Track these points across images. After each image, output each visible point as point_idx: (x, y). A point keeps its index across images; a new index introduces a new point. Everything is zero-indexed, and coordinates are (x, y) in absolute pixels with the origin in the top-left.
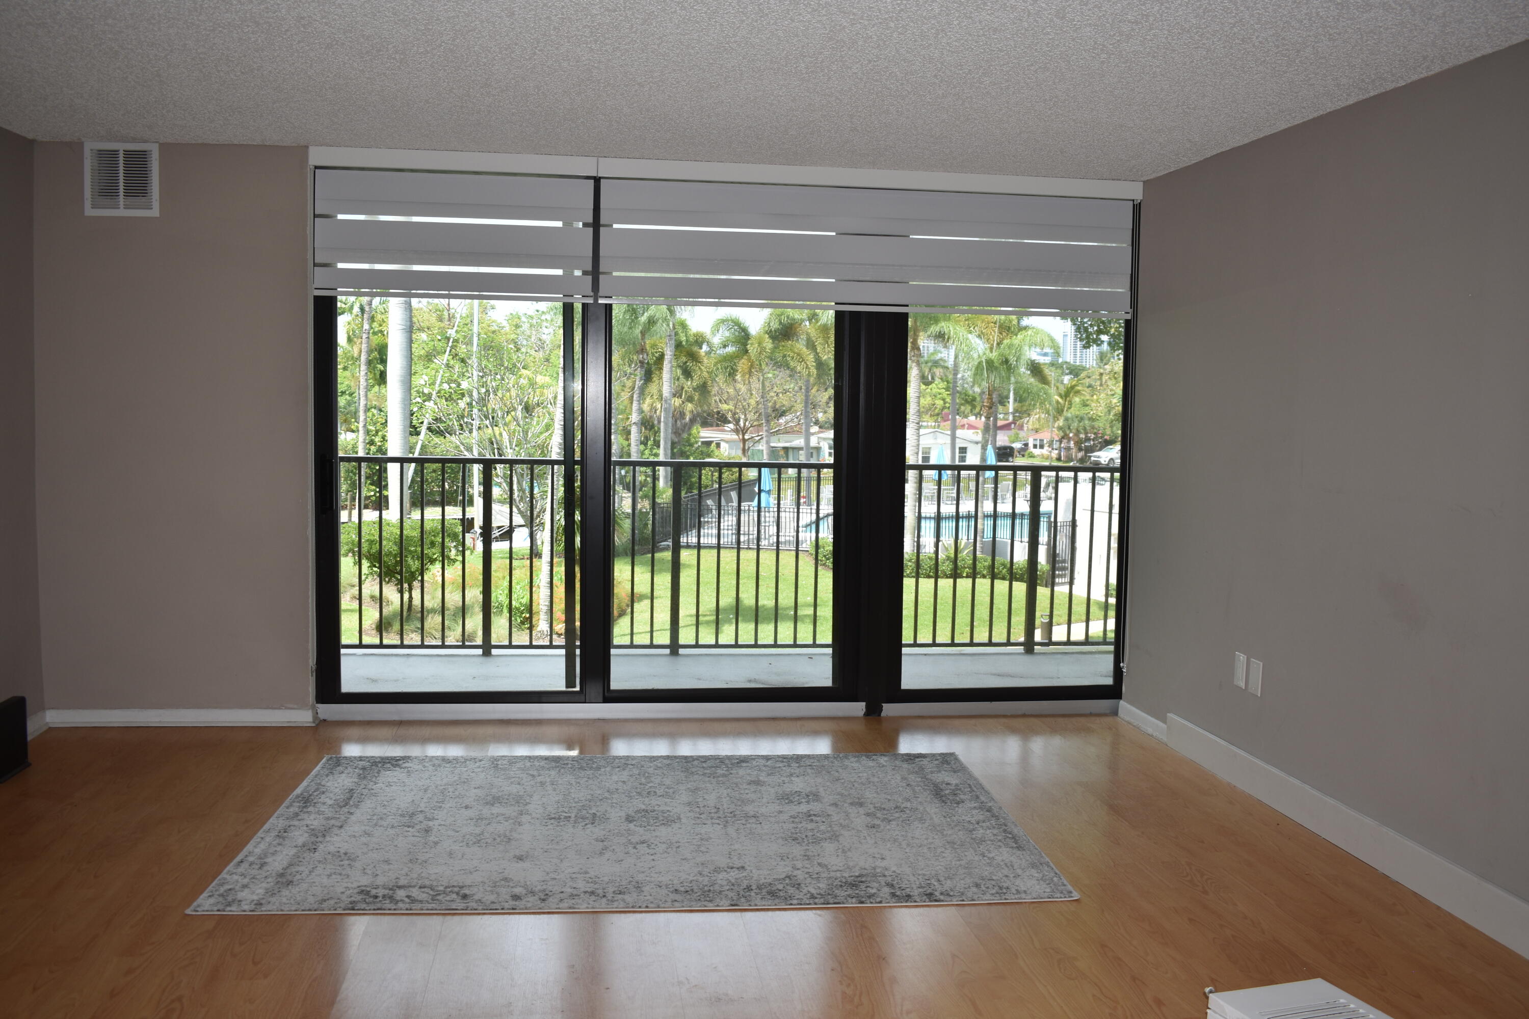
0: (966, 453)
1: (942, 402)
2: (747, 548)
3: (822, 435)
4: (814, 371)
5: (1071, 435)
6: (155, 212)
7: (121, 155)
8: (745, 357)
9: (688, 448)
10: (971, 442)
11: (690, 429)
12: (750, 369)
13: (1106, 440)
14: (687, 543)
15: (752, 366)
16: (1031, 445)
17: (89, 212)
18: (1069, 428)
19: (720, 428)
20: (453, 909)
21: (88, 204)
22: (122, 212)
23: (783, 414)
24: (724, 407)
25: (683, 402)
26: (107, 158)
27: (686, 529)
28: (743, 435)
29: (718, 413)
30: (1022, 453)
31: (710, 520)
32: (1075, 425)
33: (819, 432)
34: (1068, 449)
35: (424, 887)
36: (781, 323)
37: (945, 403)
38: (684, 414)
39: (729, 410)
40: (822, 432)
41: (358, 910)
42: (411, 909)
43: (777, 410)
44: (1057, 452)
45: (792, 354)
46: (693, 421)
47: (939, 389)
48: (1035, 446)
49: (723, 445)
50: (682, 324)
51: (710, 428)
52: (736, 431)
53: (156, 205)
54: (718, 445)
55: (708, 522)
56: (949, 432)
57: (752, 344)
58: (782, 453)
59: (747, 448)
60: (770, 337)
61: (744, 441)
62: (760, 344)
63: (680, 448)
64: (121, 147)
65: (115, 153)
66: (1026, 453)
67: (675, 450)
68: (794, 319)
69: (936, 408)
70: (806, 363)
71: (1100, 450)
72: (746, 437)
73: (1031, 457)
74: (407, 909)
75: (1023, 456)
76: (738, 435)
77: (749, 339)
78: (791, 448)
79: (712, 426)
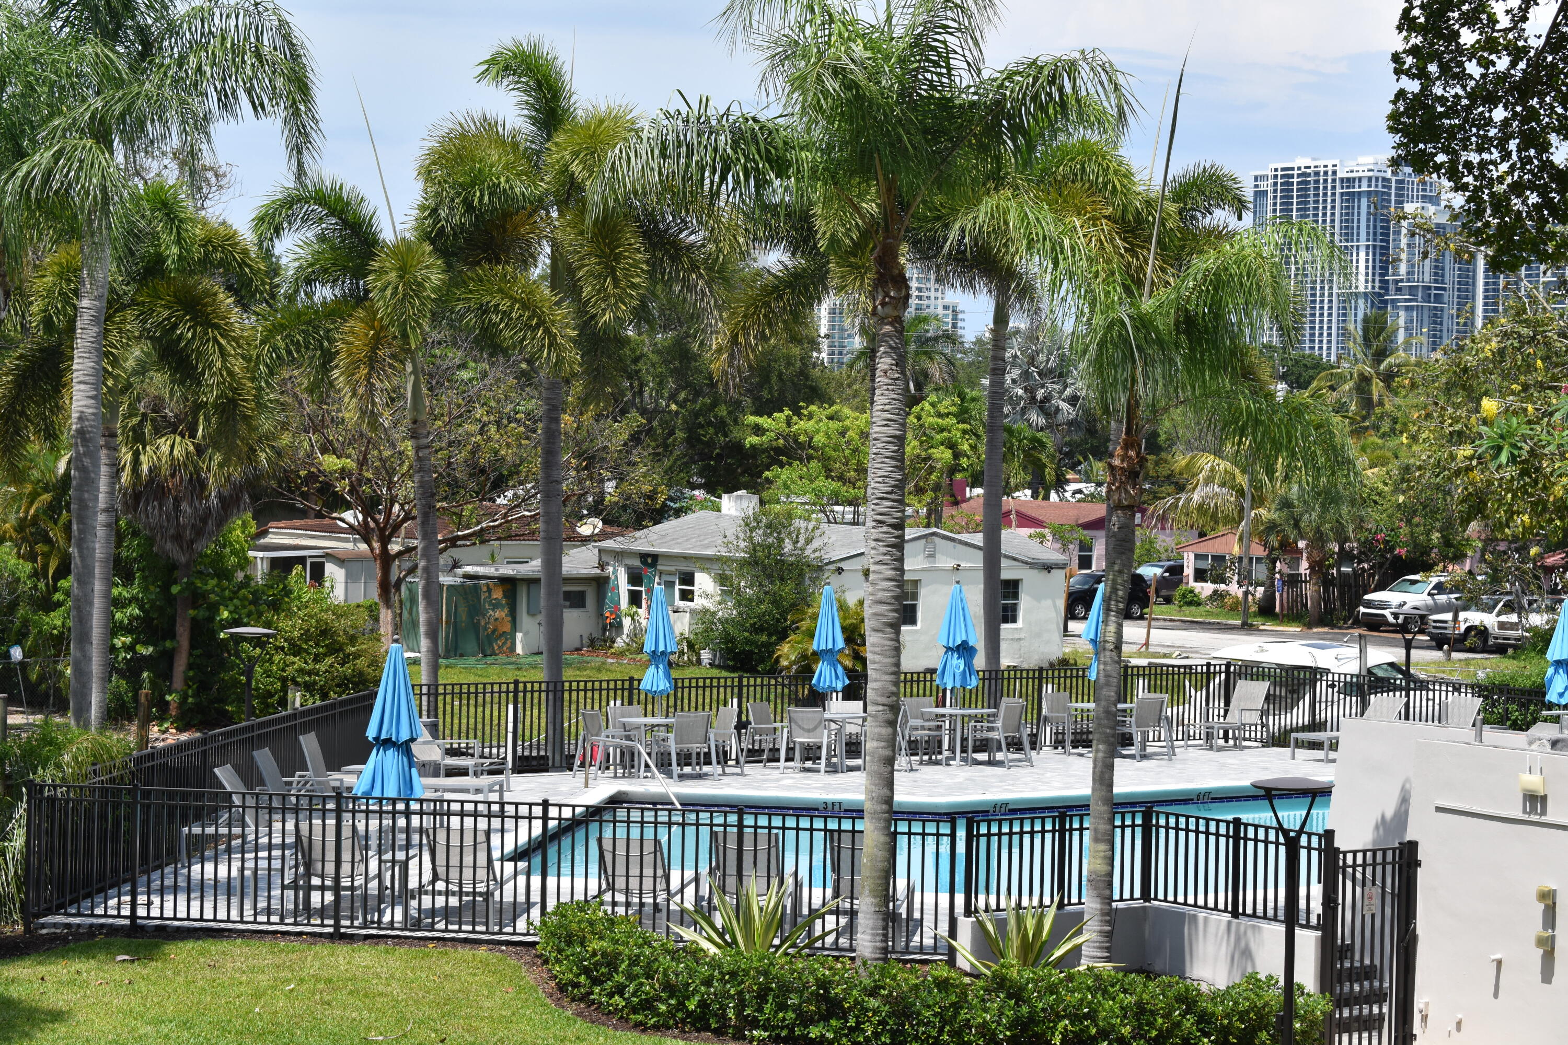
0: (1016, 596)
1: (948, 454)
2: (330, 937)
3: (609, 544)
4: (574, 356)
5: (1302, 544)
8: (361, 313)
9: (212, 582)
10: (1031, 564)
11: (220, 523)
12: (374, 349)
13: (1399, 557)
14: (133, 916)
15: (376, 343)
16: (1189, 571)
18: (1296, 525)
19: (326, 521)
23: (499, 485)
24: (330, 462)
25: (199, 450)
27: (129, 869)
28: (385, 541)
29: (312, 477)
30: (1164, 592)
31: (224, 831)
32: (1310, 518)
33: (603, 536)
34: (1293, 581)
36: (469, 207)
37: (957, 455)
38: (203, 485)
39: (344, 473)
40: (612, 535)
43: (482, 471)
44: (1261, 590)
45: (505, 305)
46: (229, 504)
47: (940, 415)
48: (1200, 575)
49: (331, 569)
50: (165, 204)
51: (297, 522)
52: (364, 532)
54: (318, 573)
55: (216, 837)
56: (978, 539)
57: (381, 272)
58: (498, 594)
59: (393, 578)
60: (436, 249)
61: (386, 559)
62: (403, 271)
63: (190, 584)
66: (1177, 594)
67: (175, 589)
68: (510, 198)
69: (931, 470)
70: (547, 331)
71: (1381, 587)
72: (394, 548)
73: (1190, 603)
75: (1168, 601)
76: (367, 541)
77: (371, 256)
78: (523, 580)
79: (303, 514)
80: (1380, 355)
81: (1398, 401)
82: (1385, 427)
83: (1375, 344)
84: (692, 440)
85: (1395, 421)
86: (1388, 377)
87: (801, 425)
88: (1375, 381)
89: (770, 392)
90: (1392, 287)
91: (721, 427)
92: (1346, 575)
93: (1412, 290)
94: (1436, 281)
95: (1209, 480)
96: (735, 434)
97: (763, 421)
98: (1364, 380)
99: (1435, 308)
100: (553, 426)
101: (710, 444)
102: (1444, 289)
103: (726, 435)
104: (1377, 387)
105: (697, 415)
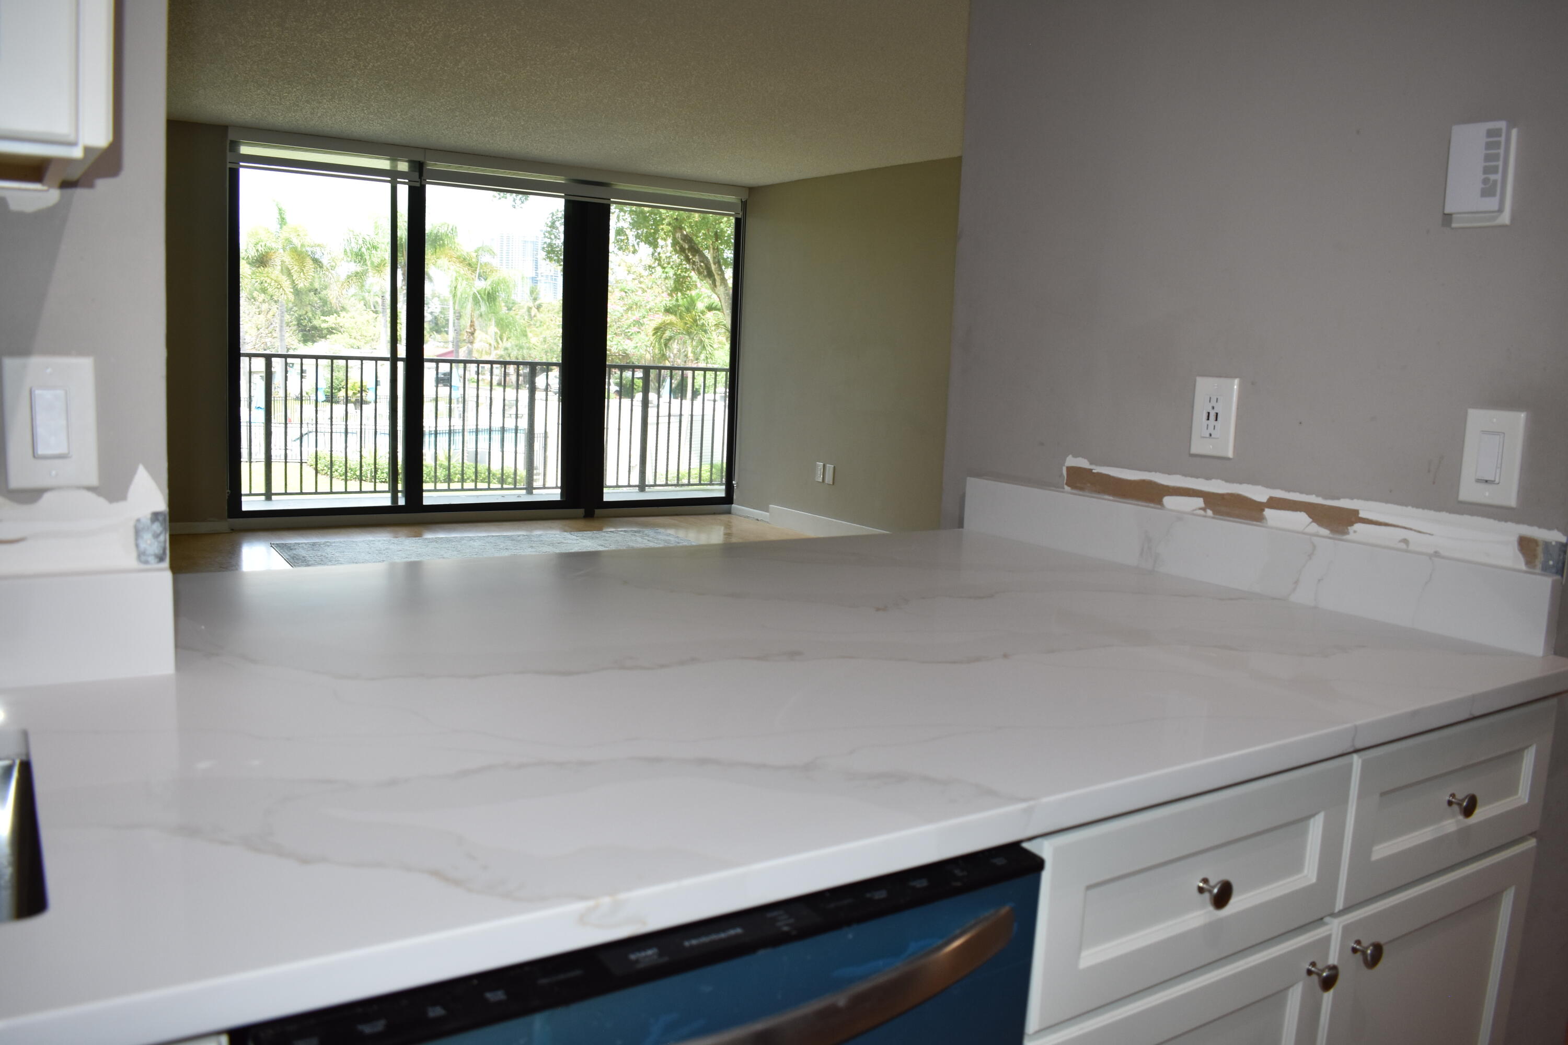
80: (535, 299)
81: (542, 315)
82: (538, 324)
83: (533, 296)
84: (299, 324)
85: (541, 322)
86: (539, 307)
87: (339, 320)
88: (533, 308)
89: (327, 308)
90: (539, 275)
91: (310, 321)
92: (525, 373)
93: (547, 276)
94: (555, 274)
95: (481, 341)
96: (316, 323)
97: (327, 318)
98: (529, 309)
99: (555, 283)
100: (282, 318)
101: (305, 326)
102: (557, 276)
103: (311, 323)
104: (534, 311)
105: (300, 316)
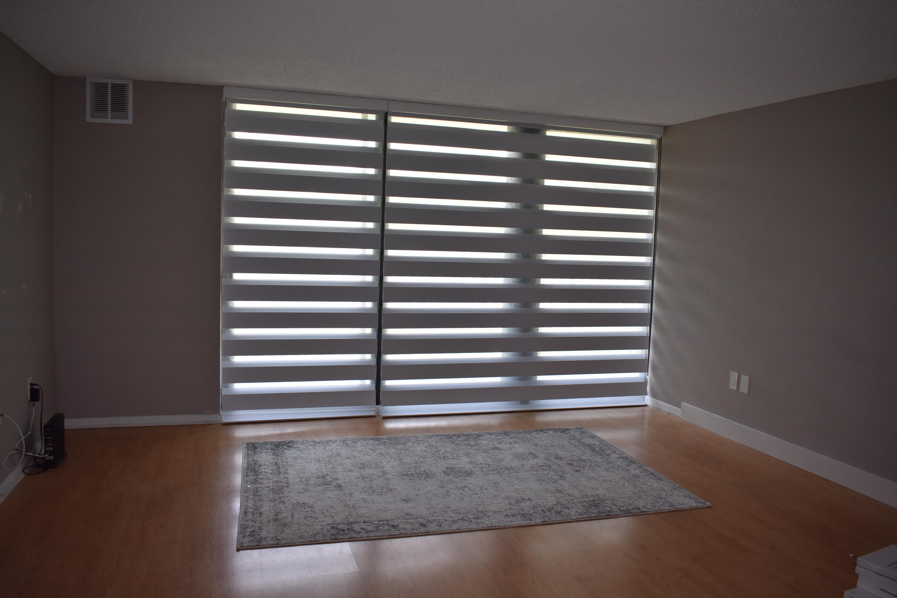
6: (130, 121)
7: (110, 86)
17: (89, 119)
20: (393, 535)
21: (88, 115)
22: (109, 121)
26: (100, 88)
35: (367, 522)
41: (339, 539)
42: (370, 537)
53: (130, 117)
64: (110, 81)
65: (106, 85)
74: (367, 537)
